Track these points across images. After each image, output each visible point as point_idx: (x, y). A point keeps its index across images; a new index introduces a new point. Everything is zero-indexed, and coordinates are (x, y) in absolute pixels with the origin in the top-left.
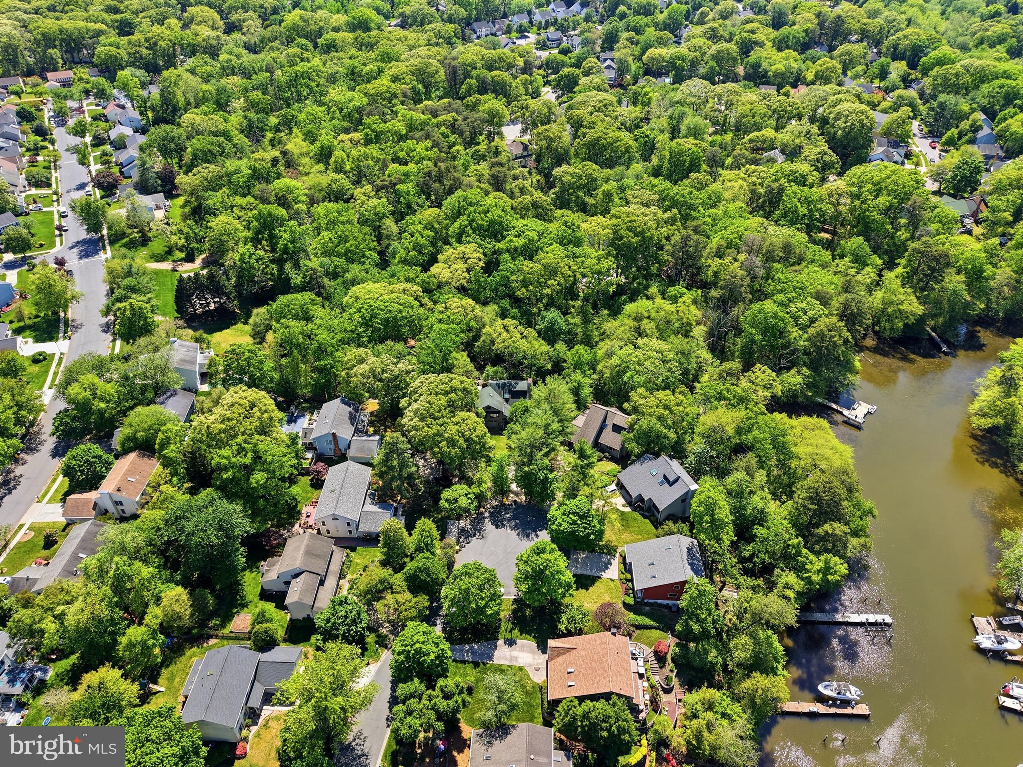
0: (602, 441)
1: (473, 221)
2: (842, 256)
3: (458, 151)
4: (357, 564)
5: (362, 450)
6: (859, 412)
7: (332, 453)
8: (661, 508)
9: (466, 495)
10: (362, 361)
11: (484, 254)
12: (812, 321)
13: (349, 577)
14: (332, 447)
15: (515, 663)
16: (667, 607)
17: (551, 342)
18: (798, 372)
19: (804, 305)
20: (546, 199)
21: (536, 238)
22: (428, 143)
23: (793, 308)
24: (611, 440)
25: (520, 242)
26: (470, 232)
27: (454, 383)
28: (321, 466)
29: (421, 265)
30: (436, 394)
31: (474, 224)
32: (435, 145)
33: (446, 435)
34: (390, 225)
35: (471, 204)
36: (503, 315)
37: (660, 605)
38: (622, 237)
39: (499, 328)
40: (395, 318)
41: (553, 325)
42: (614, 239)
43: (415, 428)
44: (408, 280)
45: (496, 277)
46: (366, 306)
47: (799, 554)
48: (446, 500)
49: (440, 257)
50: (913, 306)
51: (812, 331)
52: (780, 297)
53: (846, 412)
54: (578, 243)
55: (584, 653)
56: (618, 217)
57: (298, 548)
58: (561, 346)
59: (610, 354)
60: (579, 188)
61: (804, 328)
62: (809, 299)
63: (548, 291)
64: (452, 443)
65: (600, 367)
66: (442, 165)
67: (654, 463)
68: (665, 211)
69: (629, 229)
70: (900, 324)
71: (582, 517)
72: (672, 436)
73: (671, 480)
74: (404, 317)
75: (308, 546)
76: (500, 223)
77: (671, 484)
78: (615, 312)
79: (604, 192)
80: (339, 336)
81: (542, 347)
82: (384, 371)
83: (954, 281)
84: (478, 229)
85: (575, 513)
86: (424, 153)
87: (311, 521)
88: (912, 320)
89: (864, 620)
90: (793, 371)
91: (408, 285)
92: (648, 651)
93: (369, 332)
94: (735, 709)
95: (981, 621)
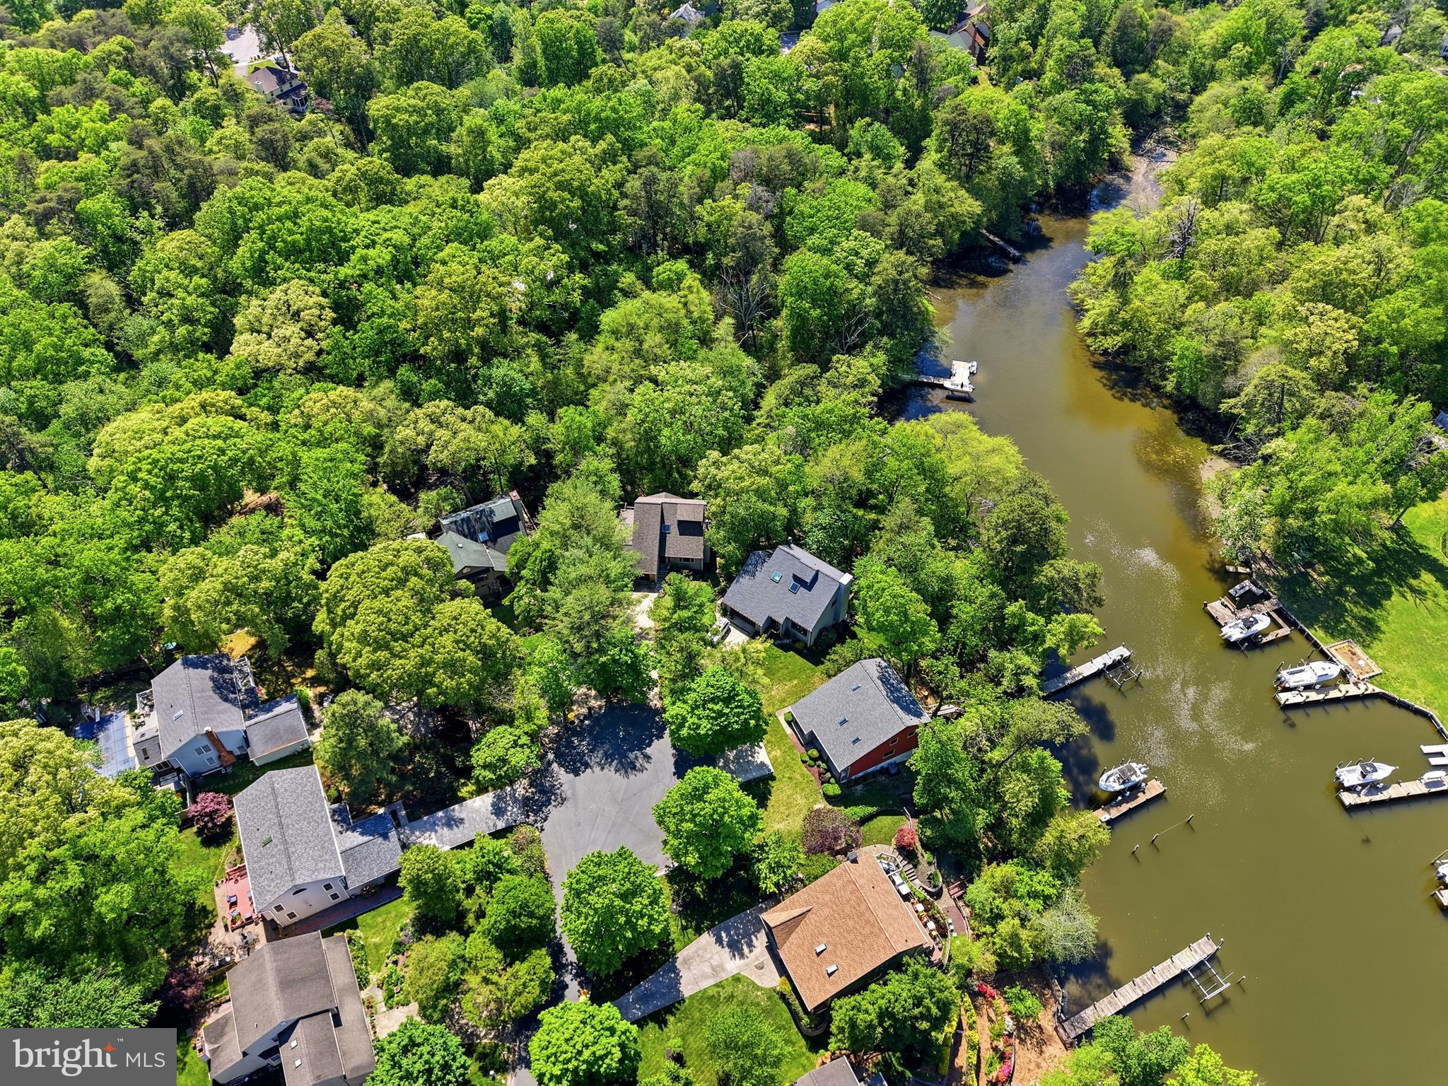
0: (670, 553)
1: (274, 238)
2: (859, 155)
3: (163, 109)
4: (377, 946)
5: (274, 736)
6: (961, 376)
7: (216, 764)
8: (810, 627)
9: (515, 744)
10: (198, 575)
11: (324, 294)
12: (871, 264)
13: (374, 977)
14: (213, 754)
15: (724, 976)
16: (884, 771)
17: (518, 418)
18: (876, 347)
19: (852, 244)
20: (377, 162)
21: (407, 240)
22: (101, 106)
23: (839, 253)
24: (682, 547)
25: (380, 256)
26: (279, 260)
27: (407, 558)
28: (207, 800)
29: (207, 348)
30: (386, 592)
31: (279, 244)
32: (117, 106)
33: (439, 658)
34: (101, 285)
35: (257, 207)
36: (411, 395)
37: (874, 774)
38: (554, 205)
39: (425, 425)
40: (215, 468)
41: (510, 387)
42: (542, 209)
43: (376, 666)
44: (199, 384)
45: (366, 333)
46: (145, 466)
47: (1023, 622)
48: (485, 767)
49: (238, 321)
50: (967, 206)
51: (877, 280)
52: (814, 240)
53: (947, 384)
54: (485, 234)
55: (827, 911)
56: (532, 171)
57: (259, 985)
58: (535, 418)
59: (622, 409)
60: (426, 131)
61: (864, 278)
62: (855, 232)
63: (479, 331)
64: (452, 667)
65: (610, 433)
66: (154, 143)
67: (770, 563)
68: (594, 141)
69: (560, 186)
70: (957, 236)
71: (727, 701)
72: (783, 512)
73: (808, 580)
74: (234, 461)
75: (278, 971)
76: (329, 230)
77: (809, 586)
78: (590, 333)
79: (470, 131)
80: (120, 541)
81: (511, 432)
82: (255, 578)
83: (1004, 157)
84: (293, 252)
85: (714, 700)
86: (104, 129)
87: (245, 911)
88: (970, 225)
89: (1101, 666)
90: (869, 347)
91: (206, 395)
92: (890, 850)
93: (175, 511)
94: (1043, 880)
95: (1216, 607)
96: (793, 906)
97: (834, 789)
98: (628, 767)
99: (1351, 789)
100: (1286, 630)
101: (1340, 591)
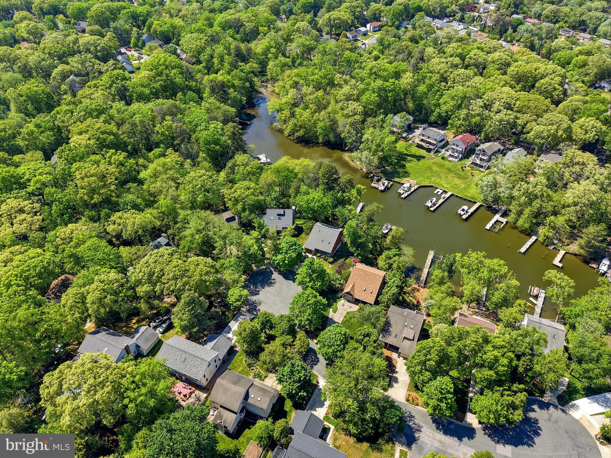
5: (147, 340)
6: (263, 159)
12: (222, 130)
19: (213, 125)
55: (358, 280)
57: (226, 390)
61: (223, 135)
62: (211, 122)
67: (267, 216)
73: (283, 213)
75: (229, 382)
77: (284, 215)
83: (233, 93)
87: (186, 392)
94: (394, 251)
95: (373, 185)
96: (349, 285)
97: (331, 260)
98: (270, 284)
99: (431, 207)
100: (391, 183)
101: (395, 169)
